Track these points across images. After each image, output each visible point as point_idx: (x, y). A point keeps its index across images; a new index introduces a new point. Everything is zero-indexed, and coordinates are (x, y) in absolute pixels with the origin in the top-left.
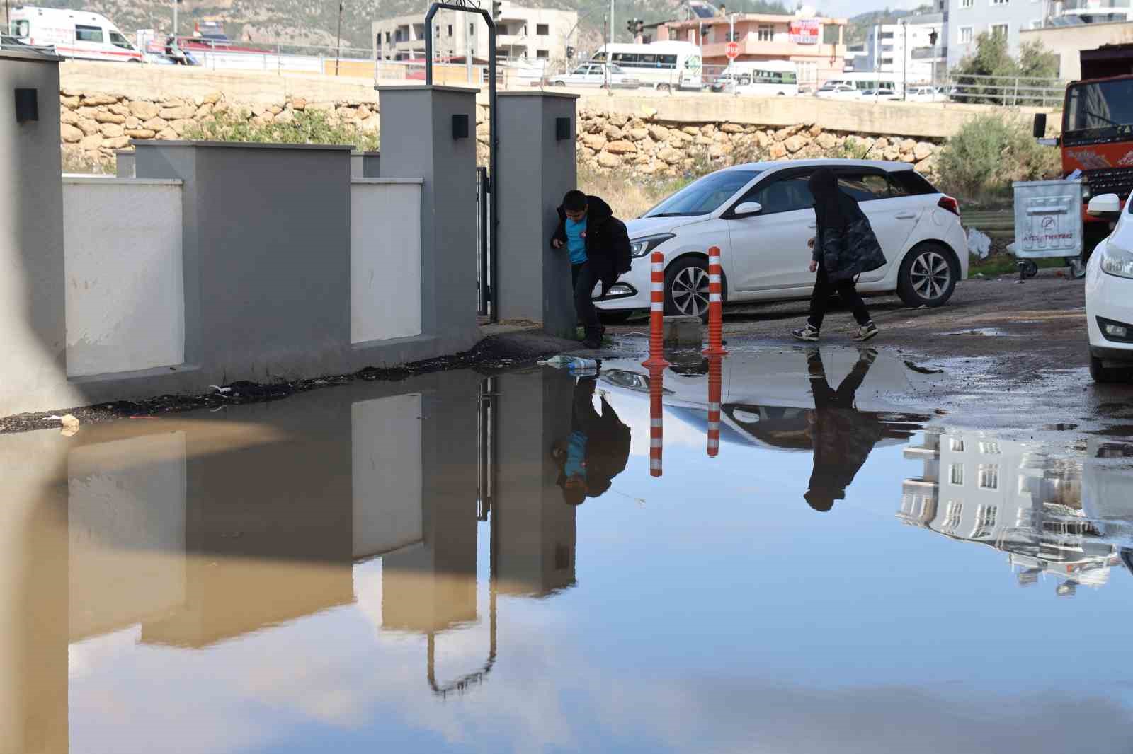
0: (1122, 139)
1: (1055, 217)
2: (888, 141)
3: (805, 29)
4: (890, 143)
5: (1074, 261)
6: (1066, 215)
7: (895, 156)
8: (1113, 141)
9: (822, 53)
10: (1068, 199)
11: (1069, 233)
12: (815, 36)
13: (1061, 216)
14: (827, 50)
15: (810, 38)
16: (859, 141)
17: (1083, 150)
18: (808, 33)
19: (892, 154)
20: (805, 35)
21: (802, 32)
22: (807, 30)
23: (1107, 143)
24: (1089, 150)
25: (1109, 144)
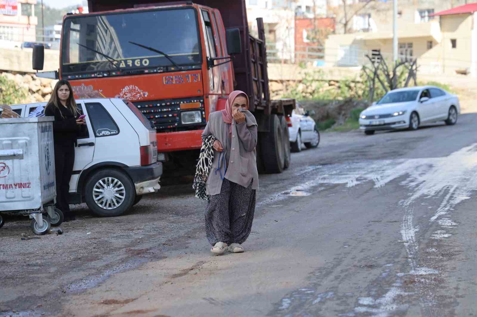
0: (119, 73)
1: (9, 163)
2: (32, 77)
3: (9, 6)
4: (34, 79)
5: (34, 215)
6: (22, 160)
7: (37, 88)
8: (109, 76)
9: (21, 22)
10: (24, 141)
11: (27, 182)
12: (15, 11)
13: (16, 161)
14: (25, 19)
15: (12, 12)
16: (10, 76)
17: (80, 84)
18: (11, 8)
19: (35, 87)
20: (8, 9)
21: (6, 7)
22: (10, 6)
23: (104, 77)
24: (87, 84)
25: (105, 78)
